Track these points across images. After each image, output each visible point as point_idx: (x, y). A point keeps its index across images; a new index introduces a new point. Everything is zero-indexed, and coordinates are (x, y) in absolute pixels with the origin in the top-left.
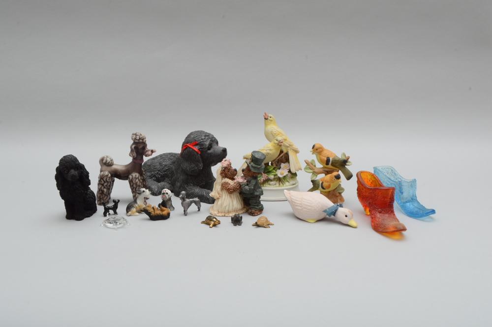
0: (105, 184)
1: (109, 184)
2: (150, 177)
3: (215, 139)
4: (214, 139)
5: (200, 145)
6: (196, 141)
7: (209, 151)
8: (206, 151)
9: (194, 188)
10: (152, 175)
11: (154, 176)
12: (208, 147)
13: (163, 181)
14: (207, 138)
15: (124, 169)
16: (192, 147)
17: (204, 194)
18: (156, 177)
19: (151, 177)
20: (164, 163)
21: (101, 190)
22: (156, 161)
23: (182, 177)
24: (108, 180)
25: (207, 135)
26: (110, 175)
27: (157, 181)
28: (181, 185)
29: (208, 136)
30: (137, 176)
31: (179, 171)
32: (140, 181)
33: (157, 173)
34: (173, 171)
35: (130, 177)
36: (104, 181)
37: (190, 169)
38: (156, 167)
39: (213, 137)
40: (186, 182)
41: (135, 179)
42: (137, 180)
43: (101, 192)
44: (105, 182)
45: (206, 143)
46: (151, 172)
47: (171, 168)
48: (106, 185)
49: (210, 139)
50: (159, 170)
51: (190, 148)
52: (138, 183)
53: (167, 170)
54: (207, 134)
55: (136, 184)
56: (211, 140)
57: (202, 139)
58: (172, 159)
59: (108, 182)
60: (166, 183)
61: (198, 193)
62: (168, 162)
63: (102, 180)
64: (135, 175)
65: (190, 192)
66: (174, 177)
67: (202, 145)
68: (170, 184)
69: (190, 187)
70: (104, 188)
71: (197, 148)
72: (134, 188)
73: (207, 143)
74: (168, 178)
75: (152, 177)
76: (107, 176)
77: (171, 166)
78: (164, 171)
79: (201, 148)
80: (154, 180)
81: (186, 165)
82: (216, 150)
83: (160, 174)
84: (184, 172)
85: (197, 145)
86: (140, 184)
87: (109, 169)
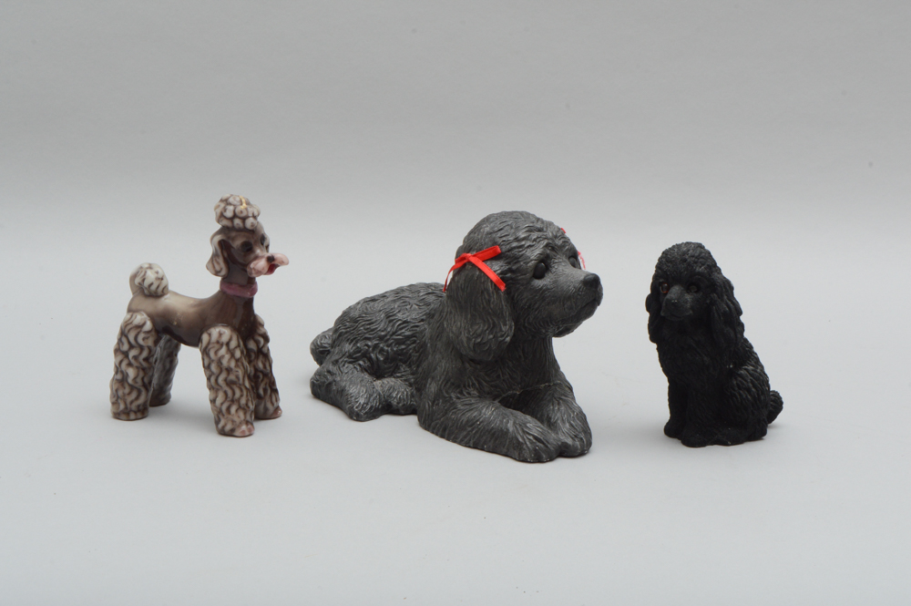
0: (133, 353)
1: (145, 354)
2: (350, 356)
3: (567, 241)
4: (559, 242)
5: (507, 257)
6: (495, 243)
7: (538, 283)
8: (529, 282)
9: (480, 405)
10: (358, 350)
11: (365, 355)
12: (536, 267)
13: (391, 375)
14: (534, 235)
15: (192, 310)
16: (481, 265)
17: (510, 426)
18: (370, 359)
19: (353, 358)
20: (400, 316)
21: (122, 372)
22: (378, 305)
23: (442, 365)
24: (140, 340)
25: (538, 227)
26: (148, 326)
27: (370, 374)
28: (440, 390)
29: (540, 230)
30: (225, 339)
31: (439, 345)
32: (233, 355)
33: (376, 346)
34: (424, 345)
35: (205, 337)
36: (129, 342)
37: (469, 339)
38: (373, 327)
39: (560, 234)
40: (457, 383)
41: (217, 346)
42: (223, 351)
43: (119, 377)
44: (131, 347)
45: (528, 253)
46: (354, 341)
47: (422, 332)
48: (135, 358)
49: (546, 242)
50: (381, 338)
51: (473, 265)
52: (225, 362)
53: (408, 337)
54: (539, 225)
55: (219, 362)
56: (547, 245)
57: (517, 239)
58: (428, 304)
59: (142, 348)
60: (399, 382)
61: (489, 423)
62: (413, 314)
63: (124, 340)
64: (221, 333)
65: (465, 419)
66: (425, 365)
67: (516, 259)
68: (411, 385)
69: (467, 400)
70: (130, 365)
71: (496, 268)
72: (213, 373)
73: (534, 253)
74: (410, 366)
75: (357, 359)
76: (140, 327)
77: (423, 326)
78: (399, 342)
79: (510, 270)
80: (364, 370)
81: (458, 326)
82: (562, 279)
83: (382, 350)
84: (453, 348)
85: (497, 257)
86: (233, 364)
87: (150, 305)
